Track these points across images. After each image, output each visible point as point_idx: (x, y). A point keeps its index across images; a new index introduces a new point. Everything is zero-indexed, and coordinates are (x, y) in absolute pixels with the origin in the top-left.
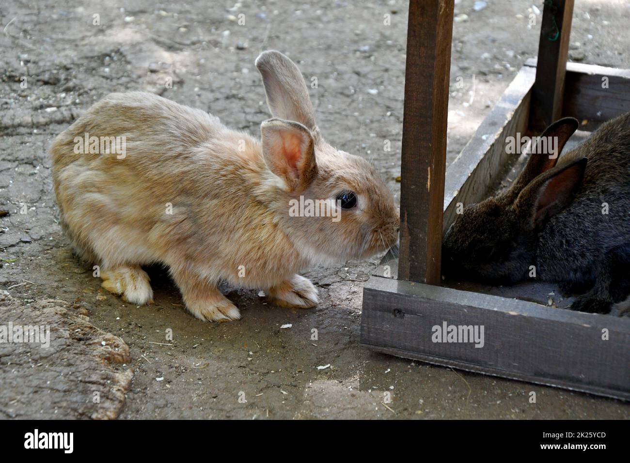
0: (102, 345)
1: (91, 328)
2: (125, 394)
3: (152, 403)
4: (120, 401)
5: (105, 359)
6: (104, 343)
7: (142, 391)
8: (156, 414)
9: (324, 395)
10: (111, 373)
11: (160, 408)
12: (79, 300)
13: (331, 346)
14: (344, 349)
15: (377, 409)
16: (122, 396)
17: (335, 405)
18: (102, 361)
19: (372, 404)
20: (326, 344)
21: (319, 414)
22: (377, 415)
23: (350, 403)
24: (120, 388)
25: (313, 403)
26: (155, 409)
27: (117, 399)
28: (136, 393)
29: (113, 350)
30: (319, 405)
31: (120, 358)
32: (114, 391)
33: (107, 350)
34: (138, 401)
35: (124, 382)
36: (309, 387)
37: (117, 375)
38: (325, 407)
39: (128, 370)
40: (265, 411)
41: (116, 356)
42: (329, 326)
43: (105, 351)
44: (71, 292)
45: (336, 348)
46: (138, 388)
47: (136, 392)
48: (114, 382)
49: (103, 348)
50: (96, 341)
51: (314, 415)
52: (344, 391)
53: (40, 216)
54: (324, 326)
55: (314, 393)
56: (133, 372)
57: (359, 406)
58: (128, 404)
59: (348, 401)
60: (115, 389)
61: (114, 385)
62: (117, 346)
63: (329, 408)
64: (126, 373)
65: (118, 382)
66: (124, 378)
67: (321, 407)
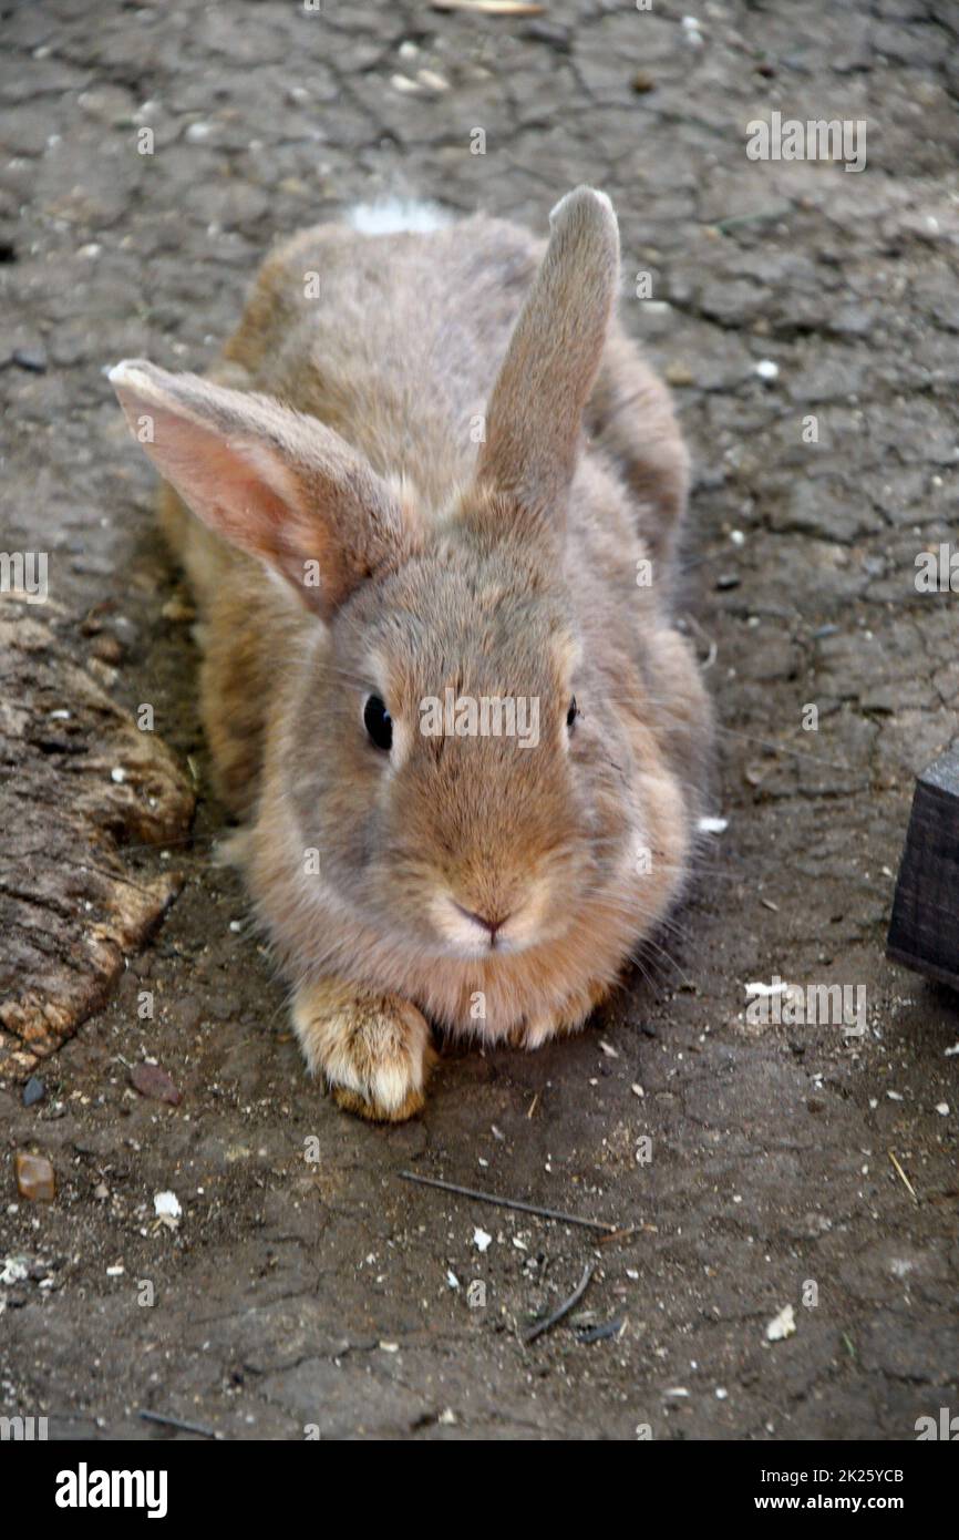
0: (112, 781)
1: (106, 713)
2: (124, 955)
3: (199, 1002)
4: (100, 978)
5: (107, 827)
6: (118, 774)
7: (186, 953)
8: (199, 1039)
9: (725, 1085)
10: (104, 880)
11: (215, 1019)
12: (110, 608)
13: (820, 922)
14: (853, 941)
15: (865, 1170)
16: (112, 961)
17: (748, 1126)
18: (94, 834)
19: (857, 1149)
20: (805, 913)
21: (687, 1144)
22: (855, 1190)
23: (793, 1132)
24: (112, 935)
25: (684, 1103)
26: (201, 1019)
27: (93, 967)
28: (164, 958)
29: (138, 804)
30: (698, 1115)
31: (154, 830)
32: (92, 943)
33: (120, 799)
34: (159, 983)
35: (132, 915)
36: (691, 1049)
37: (120, 888)
38: (711, 1127)
39: (165, 878)
40: (531, 1097)
41: (146, 824)
42: (839, 854)
43: (112, 802)
44: (94, 574)
45: (830, 934)
46: (178, 940)
47: (164, 953)
48: (104, 912)
49: (108, 790)
50: (97, 763)
51: (671, 1145)
52: (794, 1087)
53: (105, 283)
54: (821, 850)
55: (699, 1070)
56: (181, 885)
57: (818, 1147)
58: (126, 989)
59: (791, 1123)
60: (95, 935)
61: (101, 920)
62: (157, 792)
63: (722, 1132)
64: (152, 888)
65: (116, 912)
66: (139, 903)
67: (699, 1123)
